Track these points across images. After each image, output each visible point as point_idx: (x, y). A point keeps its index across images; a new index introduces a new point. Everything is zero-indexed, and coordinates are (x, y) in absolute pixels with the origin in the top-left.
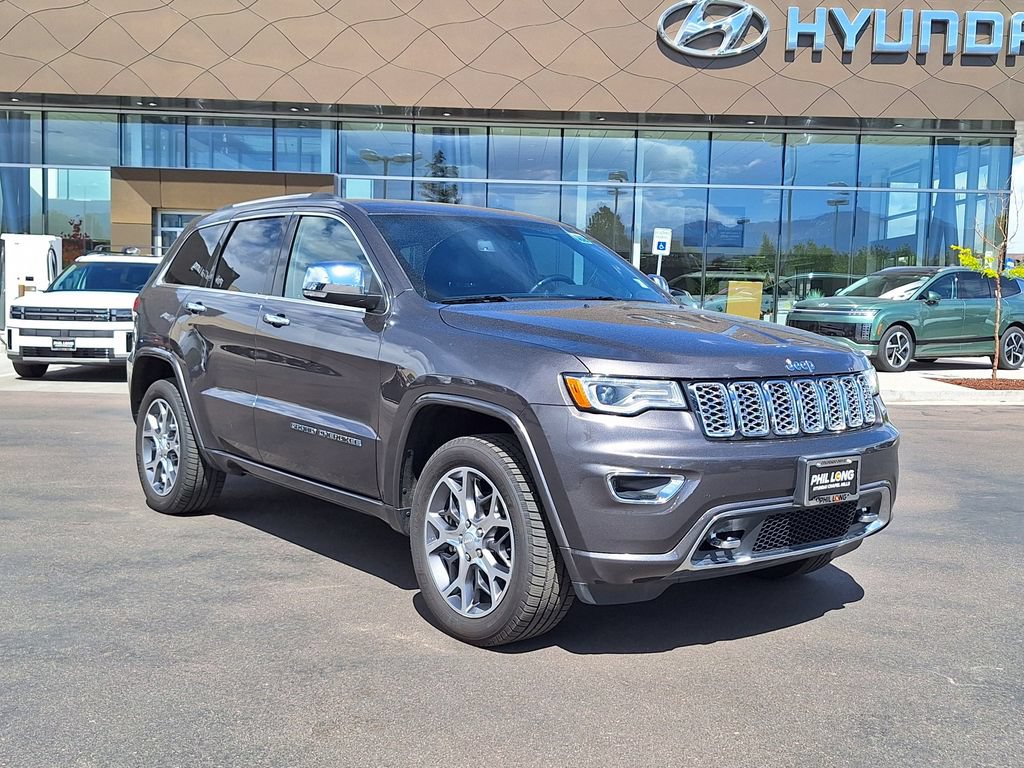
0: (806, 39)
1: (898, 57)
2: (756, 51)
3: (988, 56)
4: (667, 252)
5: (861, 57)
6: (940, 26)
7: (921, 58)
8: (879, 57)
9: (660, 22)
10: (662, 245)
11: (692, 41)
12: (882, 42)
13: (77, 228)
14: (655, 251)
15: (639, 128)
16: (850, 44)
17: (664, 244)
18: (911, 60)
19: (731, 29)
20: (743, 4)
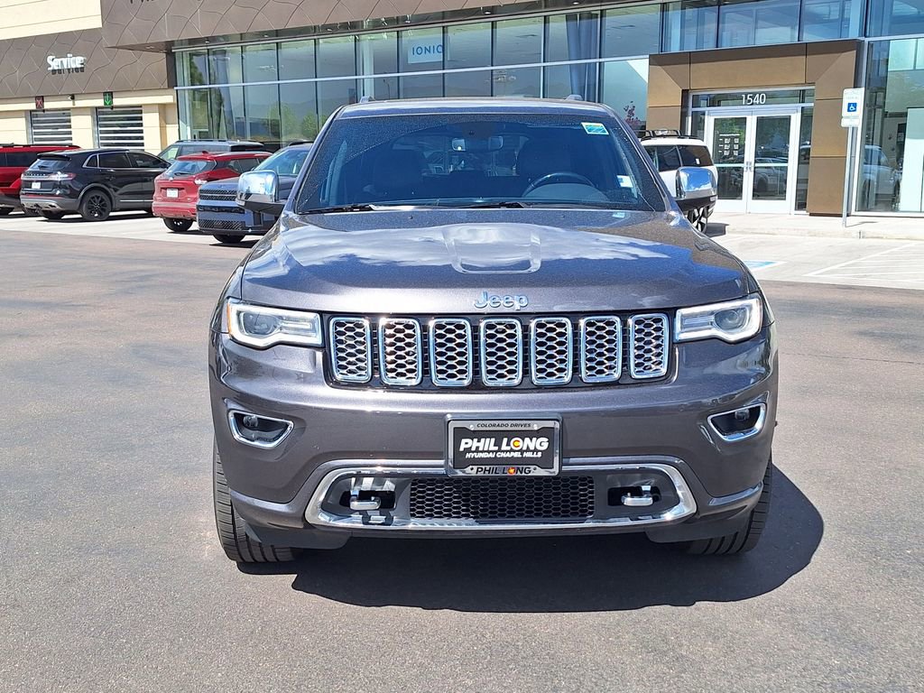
13: (631, 113)
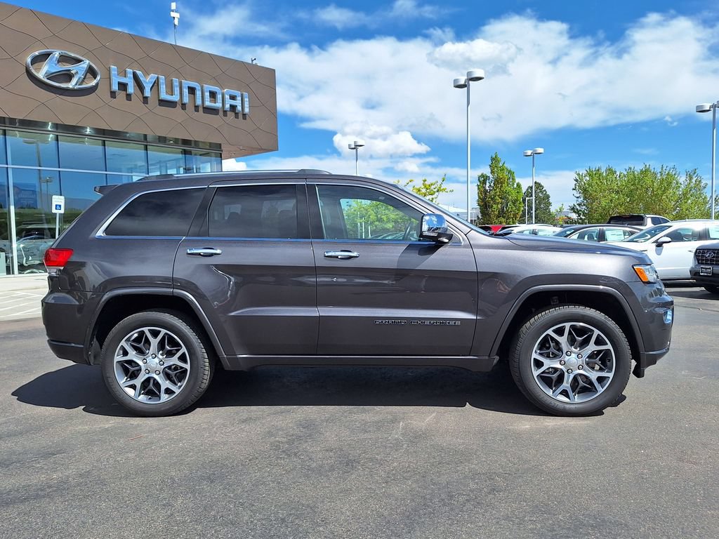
0: (123, 86)
1: (171, 104)
2: (93, 89)
3: (215, 110)
4: (62, 211)
5: (153, 102)
6: (192, 90)
7: (184, 106)
8: (163, 103)
9: (29, 60)
10: (58, 207)
11: (52, 77)
12: (164, 96)
14: (54, 211)
15: (6, 128)
16: (147, 93)
17: (60, 206)
18: (179, 107)
19: (77, 73)
20: (83, 59)
